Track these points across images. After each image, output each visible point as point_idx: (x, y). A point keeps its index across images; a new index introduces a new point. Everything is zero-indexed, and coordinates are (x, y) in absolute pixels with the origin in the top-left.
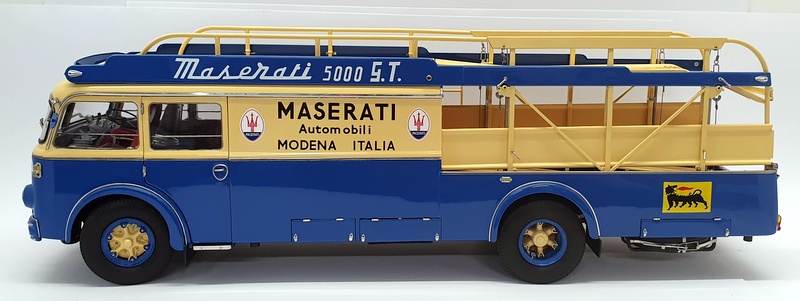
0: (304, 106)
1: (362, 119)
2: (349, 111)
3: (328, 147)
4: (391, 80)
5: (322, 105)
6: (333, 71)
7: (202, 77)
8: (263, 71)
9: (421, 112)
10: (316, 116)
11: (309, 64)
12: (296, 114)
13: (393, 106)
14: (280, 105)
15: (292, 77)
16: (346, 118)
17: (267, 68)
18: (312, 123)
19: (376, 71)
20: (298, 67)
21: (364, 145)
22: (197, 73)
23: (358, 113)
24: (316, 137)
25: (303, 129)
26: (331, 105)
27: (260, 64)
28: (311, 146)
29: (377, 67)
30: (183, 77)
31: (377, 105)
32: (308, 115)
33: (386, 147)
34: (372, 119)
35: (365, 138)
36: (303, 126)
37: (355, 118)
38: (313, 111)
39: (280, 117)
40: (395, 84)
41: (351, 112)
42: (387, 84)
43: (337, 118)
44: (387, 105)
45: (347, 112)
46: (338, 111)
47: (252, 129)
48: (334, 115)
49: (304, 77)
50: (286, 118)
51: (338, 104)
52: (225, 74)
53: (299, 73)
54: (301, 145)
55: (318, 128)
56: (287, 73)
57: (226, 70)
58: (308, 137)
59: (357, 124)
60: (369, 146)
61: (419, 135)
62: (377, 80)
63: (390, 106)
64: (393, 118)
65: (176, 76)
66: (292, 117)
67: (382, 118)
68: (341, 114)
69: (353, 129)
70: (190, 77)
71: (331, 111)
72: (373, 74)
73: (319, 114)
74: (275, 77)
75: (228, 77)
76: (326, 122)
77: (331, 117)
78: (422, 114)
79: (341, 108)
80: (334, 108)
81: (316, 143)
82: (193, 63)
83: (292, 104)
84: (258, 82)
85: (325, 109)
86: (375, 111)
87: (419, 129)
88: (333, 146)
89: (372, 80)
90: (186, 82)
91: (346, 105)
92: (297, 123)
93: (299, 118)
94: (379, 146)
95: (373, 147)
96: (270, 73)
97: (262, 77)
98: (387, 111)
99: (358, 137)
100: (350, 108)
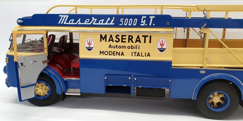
0: (111, 36)
1: (136, 42)
2: (130, 39)
3: (120, 54)
4: (150, 25)
5: (119, 36)
6: (124, 21)
7: (69, 23)
8: (94, 21)
9: (163, 40)
10: (116, 41)
11: (114, 18)
12: (108, 39)
13: (150, 37)
14: (101, 35)
15: (106, 24)
16: (129, 42)
17: (96, 20)
18: (114, 44)
19: (143, 21)
20: (109, 19)
21: (136, 54)
22: (68, 21)
23: (134, 39)
24: (116, 50)
25: (110, 46)
26: (122, 36)
27: (93, 18)
28: (113, 53)
29: (144, 19)
30: (62, 23)
31: (143, 36)
32: (112, 40)
33: (146, 55)
34: (140, 42)
35: (137, 51)
36: (110, 45)
37: (133, 42)
38: (114, 39)
39: (101, 41)
40: (152, 26)
41: (131, 39)
42: (148, 26)
43: (125, 42)
44: (147, 36)
45: (129, 39)
46: (125, 39)
47: (90, 46)
48: (124, 40)
49: (111, 23)
50: (103, 41)
51: (125, 36)
52: (79, 22)
53: (109, 22)
54: (109, 53)
55: (116, 46)
56: (104, 22)
57: (79, 20)
58: (112, 50)
59: (134, 44)
60: (138, 55)
61: (162, 50)
62: (144, 25)
63: (149, 37)
64: (150, 42)
65: (59, 23)
66: (106, 41)
67: (145, 42)
68: (127, 40)
69: (132, 47)
70: (65, 23)
71: (122, 39)
72: (142, 22)
73: (117, 40)
74: (99, 24)
75: (80, 23)
76: (120, 44)
77: (122, 41)
78: (164, 40)
79: (127, 37)
80: (124, 37)
81: (116, 53)
82: (66, 17)
83: (106, 35)
84: (92, 26)
85: (120, 37)
86: (142, 39)
87: (162, 47)
88: (123, 54)
89: (141, 25)
90: (63, 25)
91: (129, 36)
92: (108, 44)
93: (109, 41)
94: (143, 54)
95: (140, 55)
96: (97, 22)
97: (94, 24)
98: (148, 39)
99: (134, 50)
100: (131, 37)
